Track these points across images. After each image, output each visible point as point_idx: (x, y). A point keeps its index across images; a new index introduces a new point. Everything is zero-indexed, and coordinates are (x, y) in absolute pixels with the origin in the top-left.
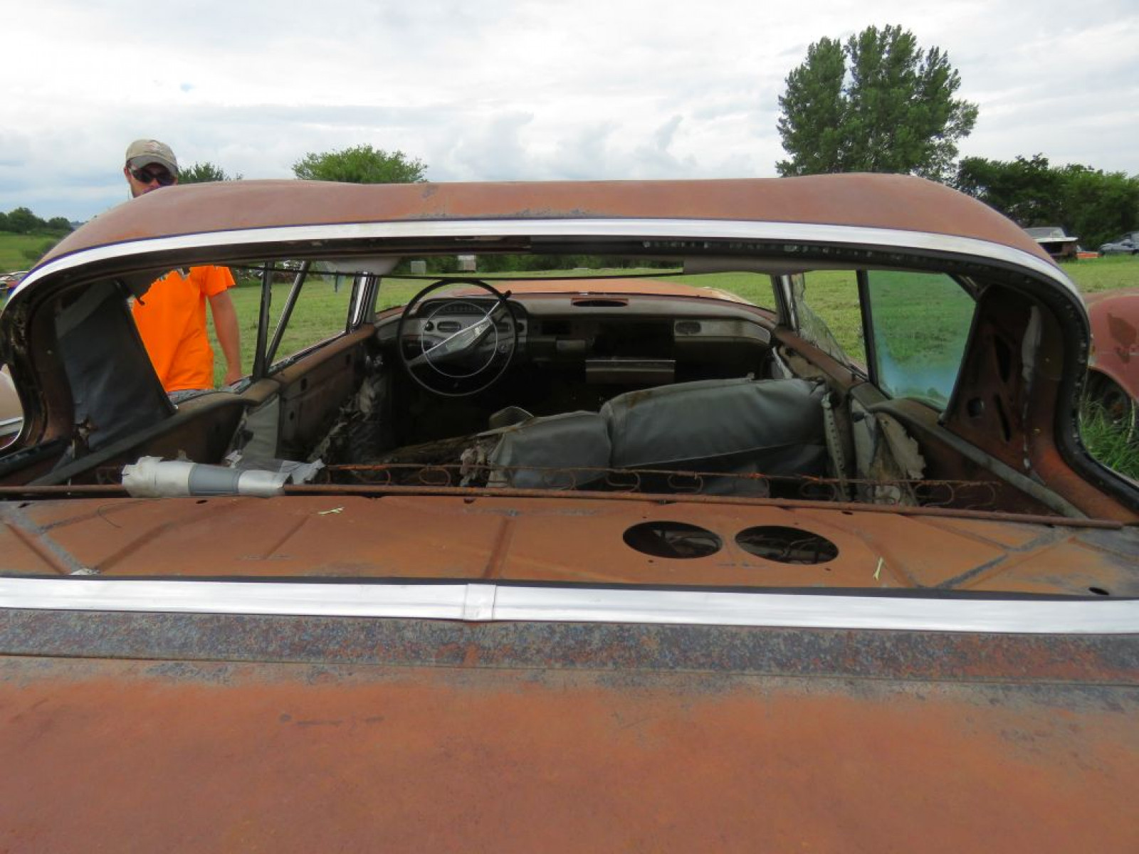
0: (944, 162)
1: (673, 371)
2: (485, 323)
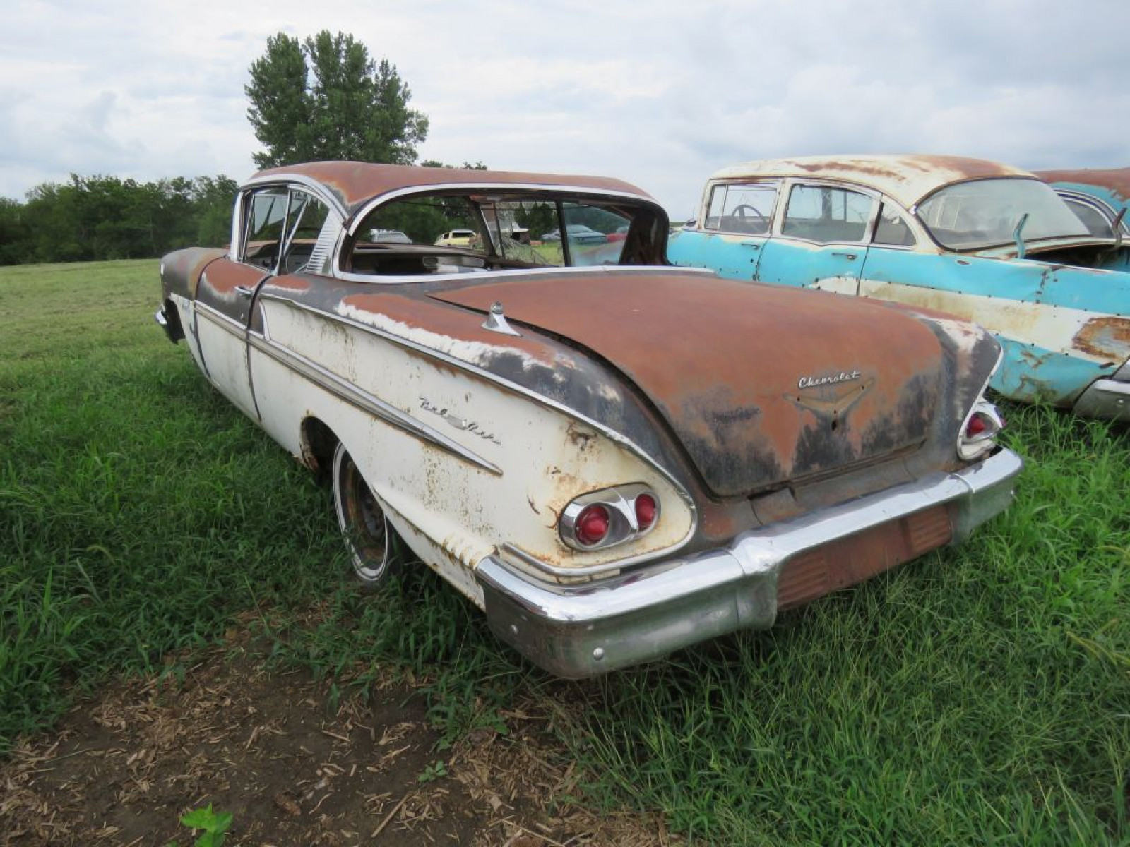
0: (408, 163)
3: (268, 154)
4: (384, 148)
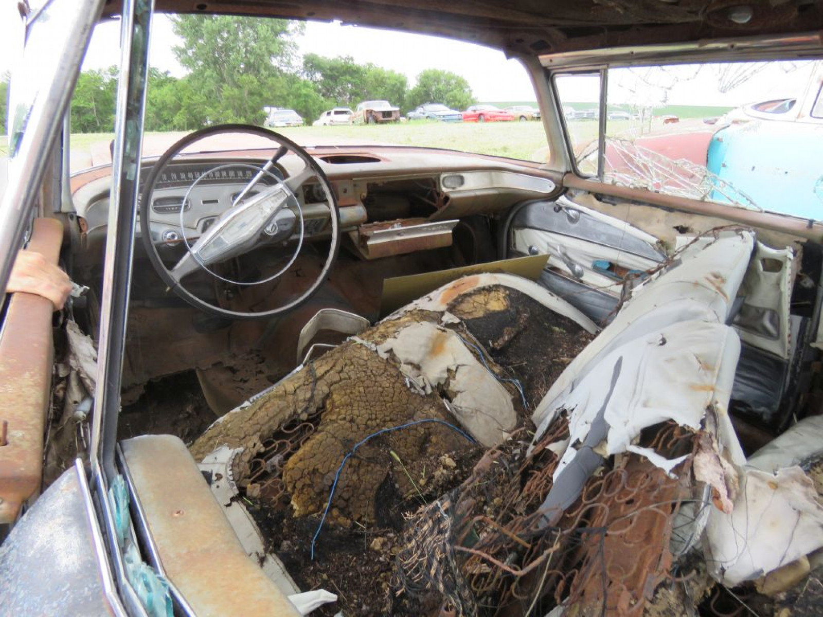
0: (292, 54)
1: (451, 232)
2: (278, 194)
3: (183, 46)
4: (274, 42)
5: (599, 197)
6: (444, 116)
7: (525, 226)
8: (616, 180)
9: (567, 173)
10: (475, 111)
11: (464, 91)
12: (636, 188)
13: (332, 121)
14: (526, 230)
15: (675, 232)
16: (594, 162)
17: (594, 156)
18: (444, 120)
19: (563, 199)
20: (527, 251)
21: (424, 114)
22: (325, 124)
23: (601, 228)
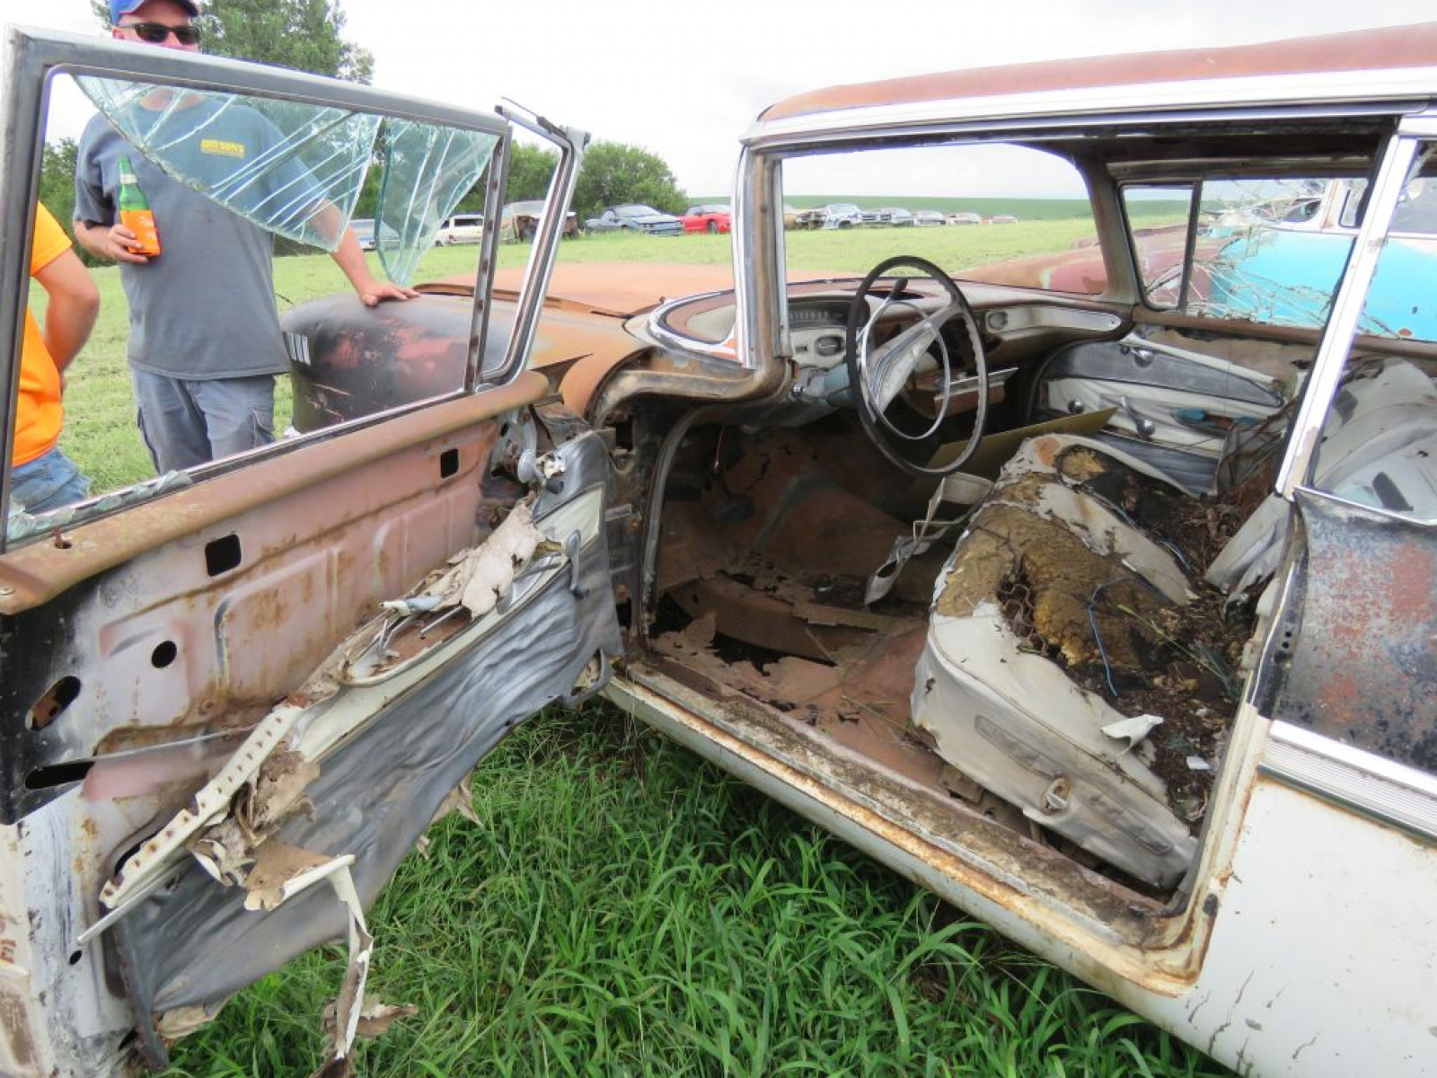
1: (1003, 383)
5: (1186, 331)
6: (651, 225)
7: (1063, 374)
8: (1205, 310)
9: (1136, 305)
10: (700, 214)
11: (661, 180)
12: (1233, 320)
13: (451, 237)
14: (1067, 381)
15: (1294, 368)
16: (1173, 290)
17: (1174, 284)
18: (653, 232)
19: (1132, 338)
20: (1065, 408)
21: (616, 221)
22: (438, 243)
23: (1188, 370)
